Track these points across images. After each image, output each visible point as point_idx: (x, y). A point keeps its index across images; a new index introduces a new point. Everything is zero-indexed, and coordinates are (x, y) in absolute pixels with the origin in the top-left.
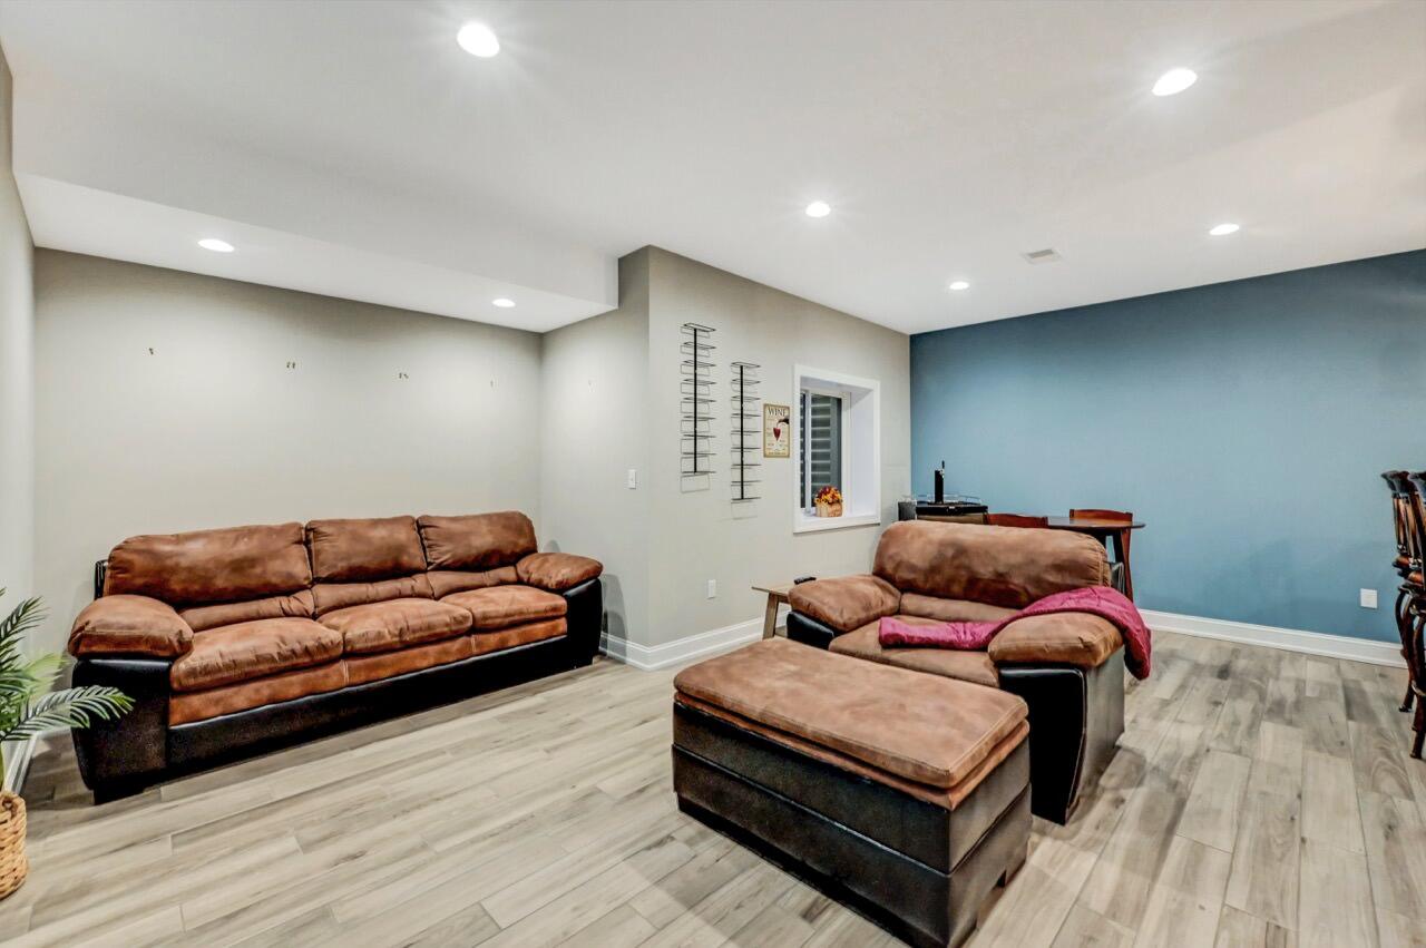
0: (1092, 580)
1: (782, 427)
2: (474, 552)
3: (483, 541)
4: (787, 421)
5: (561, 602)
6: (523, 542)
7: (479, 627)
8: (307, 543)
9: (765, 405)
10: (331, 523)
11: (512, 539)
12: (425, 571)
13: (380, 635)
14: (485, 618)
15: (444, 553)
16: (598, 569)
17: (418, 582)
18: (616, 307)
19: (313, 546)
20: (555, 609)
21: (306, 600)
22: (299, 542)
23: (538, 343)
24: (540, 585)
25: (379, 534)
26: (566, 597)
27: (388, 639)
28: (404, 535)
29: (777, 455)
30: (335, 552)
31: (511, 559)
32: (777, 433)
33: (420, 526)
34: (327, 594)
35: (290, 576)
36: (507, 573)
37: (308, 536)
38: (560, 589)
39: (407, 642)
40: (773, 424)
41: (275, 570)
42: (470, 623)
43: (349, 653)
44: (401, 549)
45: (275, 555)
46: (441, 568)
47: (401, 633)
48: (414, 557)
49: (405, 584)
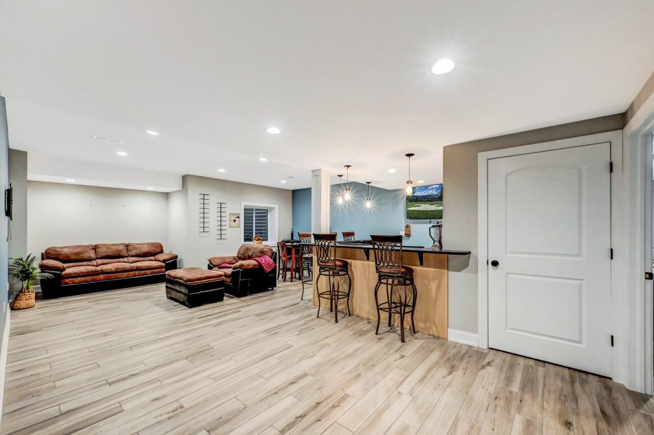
0: (265, 254)
1: (237, 219)
2: (142, 252)
3: (145, 249)
4: (238, 217)
5: (163, 264)
6: (158, 250)
7: (138, 269)
8: (95, 249)
9: (230, 214)
10: (102, 245)
11: (154, 249)
12: (128, 257)
13: (111, 269)
14: (140, 267)
15: (133, 253)
16: (176, 257)
17: (126, 259)
18: (181, 188)
19: (96, 250)
20: (161, 266)
21: (94, 262)
22: (93, 249)
23: (167, 195)
24: (160, 261)
25: (114, 248)
26: (166, 264)
27: (113, 270)
28: (121, 248)
29: (235, 227)
30: (102, 251)
31: (154, 254)
32: (235, 221)
33: (127, 246)
34: (100, 261)
35: (90, 257)
36: (152, 258)
37: (95, 248)
38: (164, 261)
39: (117, 271)
40: (234, 218)
41: (86, 255)
42: (136, 268)
43: (103, 272)
44: (121, 251)
45: (86, 252)
46: (132, 256)
47: (117, 269)
48: (124, 253)
49: (122, 260)
